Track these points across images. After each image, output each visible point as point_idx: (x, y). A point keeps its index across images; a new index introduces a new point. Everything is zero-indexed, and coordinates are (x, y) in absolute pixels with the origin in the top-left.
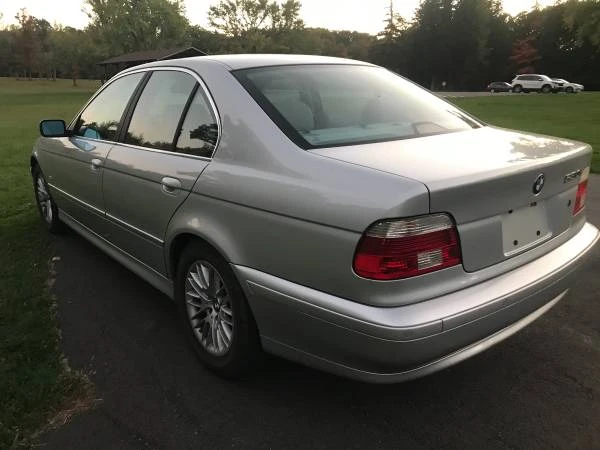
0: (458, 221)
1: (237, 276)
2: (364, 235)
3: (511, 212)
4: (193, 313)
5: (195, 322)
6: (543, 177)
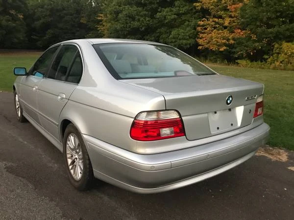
0: (182, 115)
1: (84, 140)
2: (135, 119)
3: (216, 113)
4: (70, 161)
5: (70, 167)
6: (231, 97)
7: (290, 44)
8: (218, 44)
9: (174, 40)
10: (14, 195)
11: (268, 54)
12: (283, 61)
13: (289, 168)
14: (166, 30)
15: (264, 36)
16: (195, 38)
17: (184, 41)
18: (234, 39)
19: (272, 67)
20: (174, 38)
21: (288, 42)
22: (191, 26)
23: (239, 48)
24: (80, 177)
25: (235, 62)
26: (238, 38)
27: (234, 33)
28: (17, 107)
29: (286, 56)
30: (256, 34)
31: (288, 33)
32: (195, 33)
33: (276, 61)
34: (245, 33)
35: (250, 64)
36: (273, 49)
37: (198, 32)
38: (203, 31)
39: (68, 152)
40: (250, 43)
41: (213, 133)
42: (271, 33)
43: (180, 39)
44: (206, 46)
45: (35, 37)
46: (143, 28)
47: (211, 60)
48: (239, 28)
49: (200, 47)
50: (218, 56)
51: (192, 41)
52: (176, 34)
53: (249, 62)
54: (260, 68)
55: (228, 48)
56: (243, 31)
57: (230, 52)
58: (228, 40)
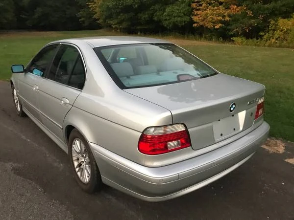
0: (188, 128)
1: (90, 148)
2: (143, 133)
3: (219, 120)
4: (76, 164)
5: (77, 169)
6: (234, 104)
7: (285, 20)
8: (213, 21)
9: (168, 18)
10: (25, 200)
11: (263, 30)
12: (279, 37)
13: (286, 160)
14: (160, 7)
15: (260, 12)
16: (189, 16)
17: (179, 19)
18: (229, 16)
19: (267, 44)
20: (168, 15)
21: (284, 18)
22: (186, 3)
23: (235, 25)
24: (87, 180)
25: (230, 39)
26: (234, 15)
27: (230, 9)
28: (16, 101)
29: (282, 33)
30: (252, 11)
31: (284, 9)
32: (190, 10)
33: (271, 38)
34: (241, 9)
35: (245, 42)
36: (269, 25)
37: (193, 9)
38: (197, 8)
39: (74, 155)
40: (245, 20)
41: (217, 140)
42: (268, 9)
43: (175, 17)
44: (201, 23)
45: (23, 16)
46: (137, 6)
47: (205, 38)
48: (234, 4)
49: (195, 25)
50: (213, 33)
51: (186, 19)
52: (170, 12)
53: (244, 39)
54: (255, 45)
55: (223, 25)
56: (239, 7)
57: (225, 30)
58: (224, 17)
